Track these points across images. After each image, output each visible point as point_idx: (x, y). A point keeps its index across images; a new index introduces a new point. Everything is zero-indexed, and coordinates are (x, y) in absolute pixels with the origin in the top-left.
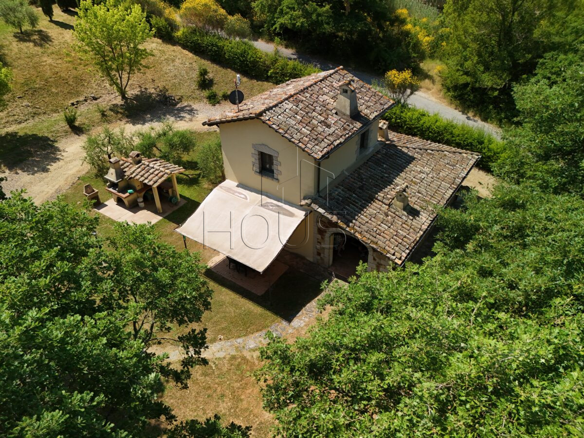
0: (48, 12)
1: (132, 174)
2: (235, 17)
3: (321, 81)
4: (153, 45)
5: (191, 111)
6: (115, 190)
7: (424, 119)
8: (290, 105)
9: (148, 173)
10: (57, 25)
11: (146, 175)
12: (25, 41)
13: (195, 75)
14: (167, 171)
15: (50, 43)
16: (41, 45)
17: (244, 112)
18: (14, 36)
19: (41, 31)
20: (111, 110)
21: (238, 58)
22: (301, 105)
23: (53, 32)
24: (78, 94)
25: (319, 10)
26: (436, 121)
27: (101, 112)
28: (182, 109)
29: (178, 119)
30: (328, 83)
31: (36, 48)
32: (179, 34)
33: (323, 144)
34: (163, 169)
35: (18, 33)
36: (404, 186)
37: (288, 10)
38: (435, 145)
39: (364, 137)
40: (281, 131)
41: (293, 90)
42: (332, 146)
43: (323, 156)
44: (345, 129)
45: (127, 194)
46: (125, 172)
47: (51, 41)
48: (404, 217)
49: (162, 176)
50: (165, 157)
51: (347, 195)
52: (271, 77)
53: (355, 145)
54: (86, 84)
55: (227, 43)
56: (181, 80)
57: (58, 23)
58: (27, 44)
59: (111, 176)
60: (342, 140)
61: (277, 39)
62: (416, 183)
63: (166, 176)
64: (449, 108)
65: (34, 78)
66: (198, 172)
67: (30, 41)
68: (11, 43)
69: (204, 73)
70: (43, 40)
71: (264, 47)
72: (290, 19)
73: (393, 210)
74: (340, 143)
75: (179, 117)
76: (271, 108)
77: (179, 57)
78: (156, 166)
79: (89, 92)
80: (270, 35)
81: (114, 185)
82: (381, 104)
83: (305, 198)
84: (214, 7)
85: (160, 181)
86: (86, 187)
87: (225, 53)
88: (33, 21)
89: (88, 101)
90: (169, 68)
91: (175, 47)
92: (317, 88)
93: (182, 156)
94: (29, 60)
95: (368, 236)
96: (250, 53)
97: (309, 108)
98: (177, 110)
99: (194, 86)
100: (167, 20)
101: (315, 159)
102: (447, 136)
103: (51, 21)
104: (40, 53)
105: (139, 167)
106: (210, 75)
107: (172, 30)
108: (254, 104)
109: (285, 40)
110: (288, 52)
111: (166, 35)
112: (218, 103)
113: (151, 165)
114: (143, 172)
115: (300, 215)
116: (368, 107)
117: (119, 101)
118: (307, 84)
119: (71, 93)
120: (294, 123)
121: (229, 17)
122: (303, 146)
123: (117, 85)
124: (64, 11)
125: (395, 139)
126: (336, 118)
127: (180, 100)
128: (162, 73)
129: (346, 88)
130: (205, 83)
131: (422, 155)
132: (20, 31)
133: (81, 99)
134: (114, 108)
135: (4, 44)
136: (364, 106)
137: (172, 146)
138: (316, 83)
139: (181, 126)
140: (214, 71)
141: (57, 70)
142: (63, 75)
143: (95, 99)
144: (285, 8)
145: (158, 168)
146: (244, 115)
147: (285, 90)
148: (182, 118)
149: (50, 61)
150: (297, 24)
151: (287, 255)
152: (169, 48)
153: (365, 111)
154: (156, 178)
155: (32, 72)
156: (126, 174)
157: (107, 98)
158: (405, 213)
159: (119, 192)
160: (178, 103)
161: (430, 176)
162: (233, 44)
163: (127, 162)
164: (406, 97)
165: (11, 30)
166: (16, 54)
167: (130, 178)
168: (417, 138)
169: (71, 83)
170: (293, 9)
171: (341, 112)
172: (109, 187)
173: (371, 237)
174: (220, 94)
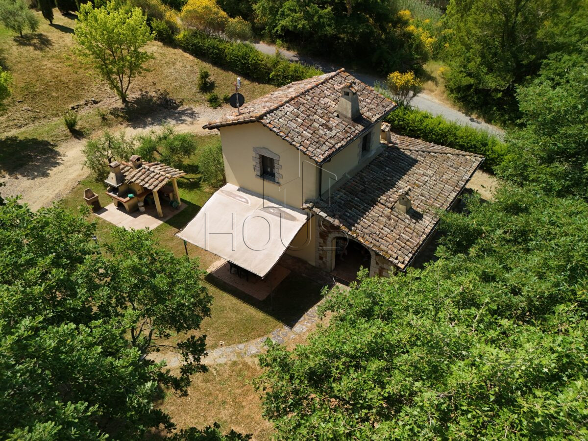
0: (49, 16)
1: (132, 178)
2: (236, 19)
3: (322, 83)
4: (154, 48)
5: (192, 115)
6: (115, 194)
7: (427, 121)
8: (291, 108)
9: (149, 178)
10: (57, 28)
11: (146, 180)
12: (25, 45)
13: (196, 78)
14: (167, 175)
15: (50, 47)
16: (41, 49)
17: (244, 115)
18: (14, 40)
19: (41, 35)
20: (111, 113)
21: (239, 61)
22: (302, 108)
23: (54, 35)
24: (78, 98)
25: (321, 12)
26: (440, 123)
27: (101, 116)
28: (183, 113)
29: (179, 122)
30: (329, 85)
31: (36, 52)
33: (325, 148)
34: (163, 173)
35: (18, 37)
36: (406, 189)
37: (289, 12)
38: (438, 148)
39: (366, 140)
40: (282, 134)
41: (294, 93)
42: (334, 149)
43: (324, 159)
44: (347, 132)
45: (128, 199)
46: (126, 176)
47: (51, 45)
48: (407, 221)
49: (163, 180)
50: (166, 161)
52: (272, 80)
53: (357, 148)
54: (86, 88)
55: (228, 46)
57: (58, 27)
58: (28, 48)
59: (112, 180)
60: (343, 143)
61: (279, 41)
62: (419, 186)
63: (166, 181)
64: (453, 109)
65: (34, 82)
66: (199, 176)
67: (30, 45)
68: (11, 47)
69: (205, 76)
70: (43, 43)
71: (265, 50)
72: (292, 21)
73: (396, 214)
74: (342, 146)
75: (180, 120)
76: (272, 111)
77: (180, 60)
78: (156, 170)
79: (90, 96)
80: (271, 37)
81: (114, 190)
82: (383, 106)
83: (306, 202)
84: (215, 10)
85: (161, 185)
86: (87, 192)
87: (226, 56)
88: (33, 24)
89: (89, 105)
90: (170, 71)
91: (176, 50)
92: (318, 90)
93: (183, 160)
94: (30, 64)
95: (370, 240)
96: (252, 56)
97: (310, 112)
98: (178, 113)
99: (195, 89)
100: (168, 22)
101: (317, 162)
102: (451, 139)
103: (52, 25)
104: (40, 57)
105: (139, 171)
106: (211, 78)
107: (173, 32)
108: (255, 107)
109: (286, 42)
110: (289, 54)
111: (167, 38)
112: (220, 106)
113: (152, 169)
114: (144, 176)
115: (302, 219)
116: (370, 110)
117: (119, 104)
118: (308, 86)
119: (71, 97)
120: (295, 126)
121: (230, 19)
122: (305, 150)
123: (117, 88)
124: (64, 15)
125: (398, 142)
126: (337, 120)
127: (181, 103)
128: (163, 76)
129: (347, 90)
130: (206, 86)
131: (425, 158)
132: (20, 35)
133: (82, 102)
134: (115, 112)
135: (5, 48)
136: (366, 109)
137: (173, 150)
138: (317, 86)
139: (182, 129)
140: (215, 74)
141: (57, 74)
142: (63, 79)
143: (96, 102)
144: (286, 10)
145: (158, 172)
146: (244, 118)
147: (286, 92)
148: (183, 122)
149: (50, 65)
150: (299, 26)
151: (289, 260)
152: (170, 51)
153: (367, 114)
154: (157, 182)
155: (32, 75)
156: (126, 178)
157: (108, 101)
158: (408, 216)
159: (119, 196)
160: (179, 106)
161: (433, 178)
162: (234, 47)
163: (127, 166)
164: (408, 99)
165: (11, 34)
166: (16, 58)
167: (131, 182)
168: (420, 141)
169: (71, 87)
170: (294, 11)
171: (342, 115)
172: (110, 191)
173: (373, 241)
174: (221, 97)
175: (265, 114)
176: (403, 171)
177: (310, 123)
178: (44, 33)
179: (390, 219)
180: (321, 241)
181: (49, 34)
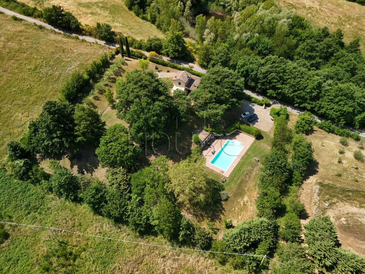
2: (160, 55)
32: (148, 58)
47: (128, 64)
51: (189, 86)
55: (159, 60)
56: (153, 69)
57: (125, 59)
62: (195, 83)
64: (199, 68)
74: (187, 80)
77: (150, 63)
83: (184, 87)
84: (156, 54)
95: (191, 90)
101: (185, 83)
106: (157, 67)
125: (193, 77)
128: (150, 68)
131: (196, 79)
174: (160, 70)
176: (193, 81)
177: (184, 79)
179: (193, 87)
180: (187, 91)
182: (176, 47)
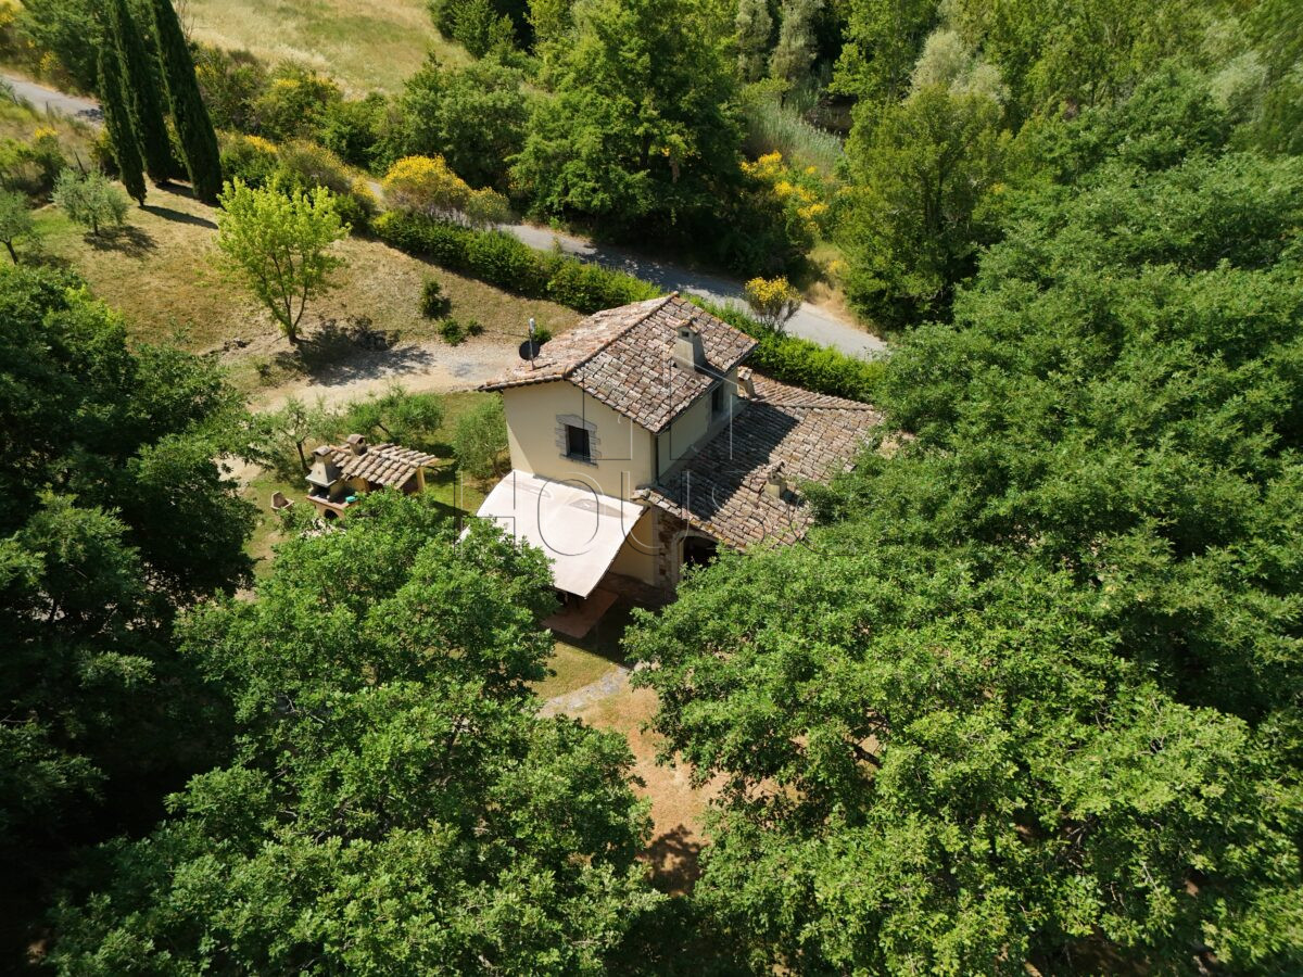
0: (137, 191)
1: (354, 471)
2: (483, 192)
3: (648, 317)
4: (340, 245)
5: (422, 357)
6: (324, 497)
7: (813, 356)
8: (609, 358)
9: (382, 468)
10: (157, 214)
11: (379, 471)
12: (106, 248)
13: (417, 294)
14: (413, 463)
15: (151, 249)
16: (138, 255)
17: (542, 370)
18: (86, 241)
19: (131, 228)
20: (279, 362)
21: (493, 262)
22: (624, 357)
23: (153, 226)
24: (211, 338)
25: (629, 178)
26: (832, 358)
27: (258, 368)
28: (404, 354)
29: (401, 371)
30: (658, 320)
31: (128, 261)
32: (381, 221)
33: (661, 412)
34: (405, 460)
35: (91, 235)
36: (778, 464)
37: (575, 180)
38: (826, 400)
39: (717, 396)
40: (600, 396)
41: (608, 333)
42: (673, 414)
43: (662, 428)
44: (689, 388)
45: (346, 504)
46: (341, 468)
47: (153, 246)
48: (781, 508)
49: (406, 471)
50: (395, 441)
51: (699, 482)
52: (552, 293)
53: (704, 409)
54: (223, 320)
55: (470, 236)
56: (390, 303)
57: (155, 210)
58: (112, 254)
59: (318, 475)
60: (686, 404)
61: (554, 220)
62: (797, 460)
63: (411, 472)
64: (857, 331)
65: (132, 315)
66: (450, 462)
67: (116, 247)
68: (81, 254)
69: (432, 289)
70: (138, 244)
71: (537, 239)
72: (581, 194)
73: (765, 499)
74: (685, 408)
75: (403, 367)
76: (583, 364)
77: (383, 262)
78: (392, 456)
79: (231, 334)
80: (541, 214)
81: (321, 491)
82: (738, 347)
83: (638, 488)
84: (444, 177)
85: (404, 479)
86: (276, 497)
87: (468, 254)
88: (119, 211)
89: (231, 350)
90: (368, 282)
91: (374, 244)
92: (643, 329)
93: (424, 437)
94: (119, 282)
95: (732, 536)
96: (514, 254)
97: (637, 360)
98: (395, 355)
99: (416, 313)
100: (356, 198)
101: (652, 432)
102: (850, 383)
103: (143, 207)
104: (135, 269)
105: (364, 460)
106: (444, 293)
107: (367, 215)
108: (557, 356)
109: (567, 221)
110: (579, 244)
111: (360, 221)
112: (462, 340)
113: (385, 455)
114: (373, 467)
115: (633, 512)
116: (719, 353)
117: (286, 346)
118: (631, 322)
119: (200, 337)
120: (617, 383)
121: (474, 193)
122: (634, 416)
123: (286, 321)
124: (159, 186)
125: (765, 394)
126: (675, 372)
127: (396, 338)
128: (355, 291)
129: (686, 330)
130: (435, 307)
131: (805, 417)
132: (92, 231)
133: (219, 346)
134: (282, 360)
135: (71, 256)
136: (713, 352)
137: (410, 421)
138: (641, 322)
139: (415, 383)
140: (450, 284)
141: (170, 298)
142: (182, 306)
143: (242, 345)
144: (569, 176)
145: (397, 458)
146: (543, 375)
147: (595, 331)
148: (410, 370)
149: (155, 283)
150: (595, 202)
151: (614, 579)
152: (364, 246)
153: (715, 360)
154: (397, 475)
155: (128, 303)
156: (344, 471)
157: (262, 341)
158: (783, 502)
159: (331, 501)
160: (392, 344)
161: (818, 447)
162: (479, 238)
163: (339, 452)
164: (781, 320)
165: (75, 229)
166: (95, 273)
167: (351, 478)
168: (799, 390)
169: (197, 319)
170: (583, 177)
171: (681, 363)
172: (314, 494)
173: (736, 538)
174: (464, 324)
175: (574, 370)
176: (776, 439)
177: (637, 378)
178: (137, 226)
179: (757, 507)
180: (662, 545)
181: (144, 226)
182: (633, 117)
